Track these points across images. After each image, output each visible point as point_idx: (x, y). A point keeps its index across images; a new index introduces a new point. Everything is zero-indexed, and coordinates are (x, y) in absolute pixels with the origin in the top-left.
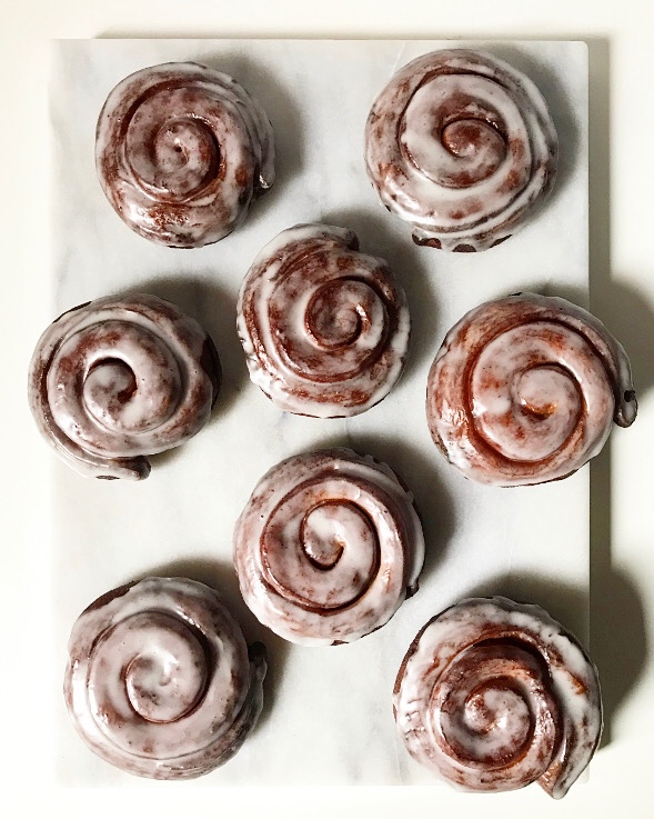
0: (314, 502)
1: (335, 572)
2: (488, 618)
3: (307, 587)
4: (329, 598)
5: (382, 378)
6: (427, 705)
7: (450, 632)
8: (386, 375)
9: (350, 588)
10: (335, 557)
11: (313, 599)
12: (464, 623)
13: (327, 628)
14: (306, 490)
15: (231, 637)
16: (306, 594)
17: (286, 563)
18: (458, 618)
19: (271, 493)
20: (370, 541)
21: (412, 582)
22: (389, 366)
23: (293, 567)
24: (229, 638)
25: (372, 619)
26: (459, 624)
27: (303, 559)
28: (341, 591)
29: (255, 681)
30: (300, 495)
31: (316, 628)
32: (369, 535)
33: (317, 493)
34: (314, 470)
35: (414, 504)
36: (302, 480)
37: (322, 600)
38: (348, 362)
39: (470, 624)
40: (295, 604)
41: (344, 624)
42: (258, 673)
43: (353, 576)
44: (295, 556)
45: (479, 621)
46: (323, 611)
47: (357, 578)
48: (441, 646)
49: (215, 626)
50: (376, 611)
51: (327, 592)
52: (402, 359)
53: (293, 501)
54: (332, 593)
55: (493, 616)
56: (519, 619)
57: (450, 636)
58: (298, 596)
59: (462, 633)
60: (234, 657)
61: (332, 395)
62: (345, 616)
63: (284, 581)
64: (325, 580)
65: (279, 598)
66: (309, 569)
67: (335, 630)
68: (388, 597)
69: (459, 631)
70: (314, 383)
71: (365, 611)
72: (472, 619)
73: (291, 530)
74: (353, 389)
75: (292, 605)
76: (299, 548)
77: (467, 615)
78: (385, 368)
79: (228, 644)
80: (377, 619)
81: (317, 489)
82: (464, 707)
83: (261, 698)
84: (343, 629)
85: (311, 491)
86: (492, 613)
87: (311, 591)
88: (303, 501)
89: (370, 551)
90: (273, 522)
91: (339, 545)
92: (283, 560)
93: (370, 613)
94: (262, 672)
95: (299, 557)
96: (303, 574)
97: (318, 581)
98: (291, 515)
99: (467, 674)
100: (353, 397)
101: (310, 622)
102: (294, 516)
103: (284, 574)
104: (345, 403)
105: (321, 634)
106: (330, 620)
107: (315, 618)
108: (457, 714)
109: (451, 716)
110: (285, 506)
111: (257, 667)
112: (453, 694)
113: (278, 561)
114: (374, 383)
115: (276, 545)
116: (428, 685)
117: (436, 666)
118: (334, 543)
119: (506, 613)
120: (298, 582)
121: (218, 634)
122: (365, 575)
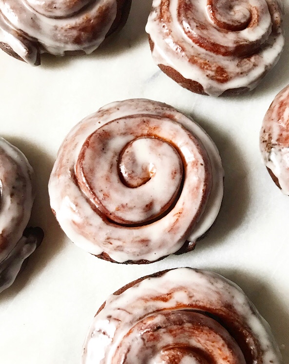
0: (146, 132)
1: (134, 191)
2: (234, 302)
3: (105, 191)
4: (118, 210)
5: (246, 70)
6: (131, 323)
7: (197, 285)
8: (249, 70)
9: (141, 210)
10: (140, 181)
11: (105, 203)
12: (213, 288)
13: (103, 235)
14: (145, 119)
15: (21, 204)
16: (100, 195)
17: (98, 163)
18: (212, 280)
19: (116, 110)
20: (177, 181)
21: (193, 238)
22: (255, 65)
23: (103, 168)
24: (18, 204)
25: (145, 249)
26: (209, 285)
27: (115, 168)
28: (131, 208)
29: (18, 254)
30: (139, 120)
31: (93, 230)
32: (178, 176)
33: (152, 125)
34: (158, 111)
35: (224, 178)
36: (145, 112)
37: (111, 208)
38: (228, 40)
39: (218, 293)
40: (88, 200)
41: (119, 239)
42: (25, 249)
43: (148, 202)
44: (108, 162)
45: (226, 298)
46: (107, 218)
47: (149, 206)
48: (181, 288)
49: (13, 188)
50: (151, 244)
51: (119, 204)
52: (266, 67)
53: (130, 122)
54: (123, 206)
55: (238, 304)
56: (256, 325)
57: (194, 287)
58: (94, 194)
59: (206, 294)
60: (13, 220)
61: (202, 61)
62: (124, 232)
63: (89, 175)
64: (123, 193)
65: (77, 189)
66: (115, 178)
67: (108, 240)
68: (168, 237)
69: (205, 290)
70: (193, 44)
71: (143, 237)
72: (221, 291)
73: (117, 143)
74: (220, 64)
75: (84, 200)
76: (116, 159)
77: (220, 285)
78: (252, 65)
79: (15, 206)
80: (149, 252)
81: (154, 122)
82: (158, 351)
83: (15, 272)
84: (117, 243)
85: (148, 121)
86: (240, 301)
87: (106, 196)
88: (138, 125)
89: (173, 189)
90: (106, 128)
91: (148, 174)
92: (97, 160)
93: (145, 242)
94: (29, 251)
95: (112, 166)
96: (108, 179)
97: (117, 190)
98: (123, 131)
99: (187, 325)
100: (217, 71)
101: (92, 222)
102: (125, 134)
103: (92, 171)
104: (209, 72)
105: (94, 239)
106: (110, 230)
107: (98, 221)
108: (149, 351)
109: (145, 347)
110: (122, 122)
111: (26, 243)
112: (162, 330)
113: (93, 158)
114: (238, 70)
115: (98, 146)
116: (146, 309)
117: (165, 300)
118: (145, 170)
119: (250, 312)
120: (100, 183)
121: (12, 195)
122: (157, 208)
